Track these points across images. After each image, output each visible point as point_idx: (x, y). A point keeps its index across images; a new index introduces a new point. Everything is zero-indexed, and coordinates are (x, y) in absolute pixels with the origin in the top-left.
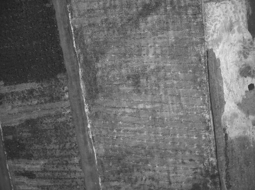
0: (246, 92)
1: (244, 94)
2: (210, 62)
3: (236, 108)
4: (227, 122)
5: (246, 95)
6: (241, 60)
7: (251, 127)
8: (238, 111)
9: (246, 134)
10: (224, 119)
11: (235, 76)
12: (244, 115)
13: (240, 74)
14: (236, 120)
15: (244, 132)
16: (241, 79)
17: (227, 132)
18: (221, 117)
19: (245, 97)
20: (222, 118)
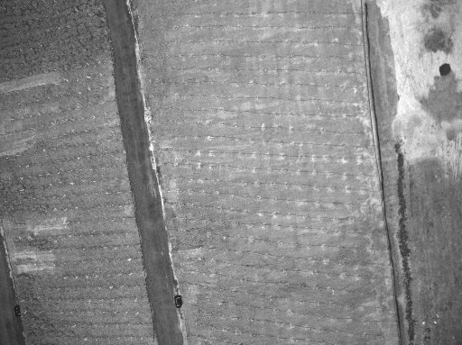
0: (436, 78)
1: (432, 82)
2: (371, 23)
3: (419, 109)
4: (402, 133)
5: (436, 84)
6: (427, 21)
7: (446, 143)
8: (423, 114)
9: (436, 155)
10: (396, 127)
11: (416, 50)
12: (432, 121)
13: (426, 45)
14: (417, 129)
15: (433, 152)
16: (427, 55)
17: (403, 151)
18: (390, 124)
19: (434, 88)
20: (393, 125)
